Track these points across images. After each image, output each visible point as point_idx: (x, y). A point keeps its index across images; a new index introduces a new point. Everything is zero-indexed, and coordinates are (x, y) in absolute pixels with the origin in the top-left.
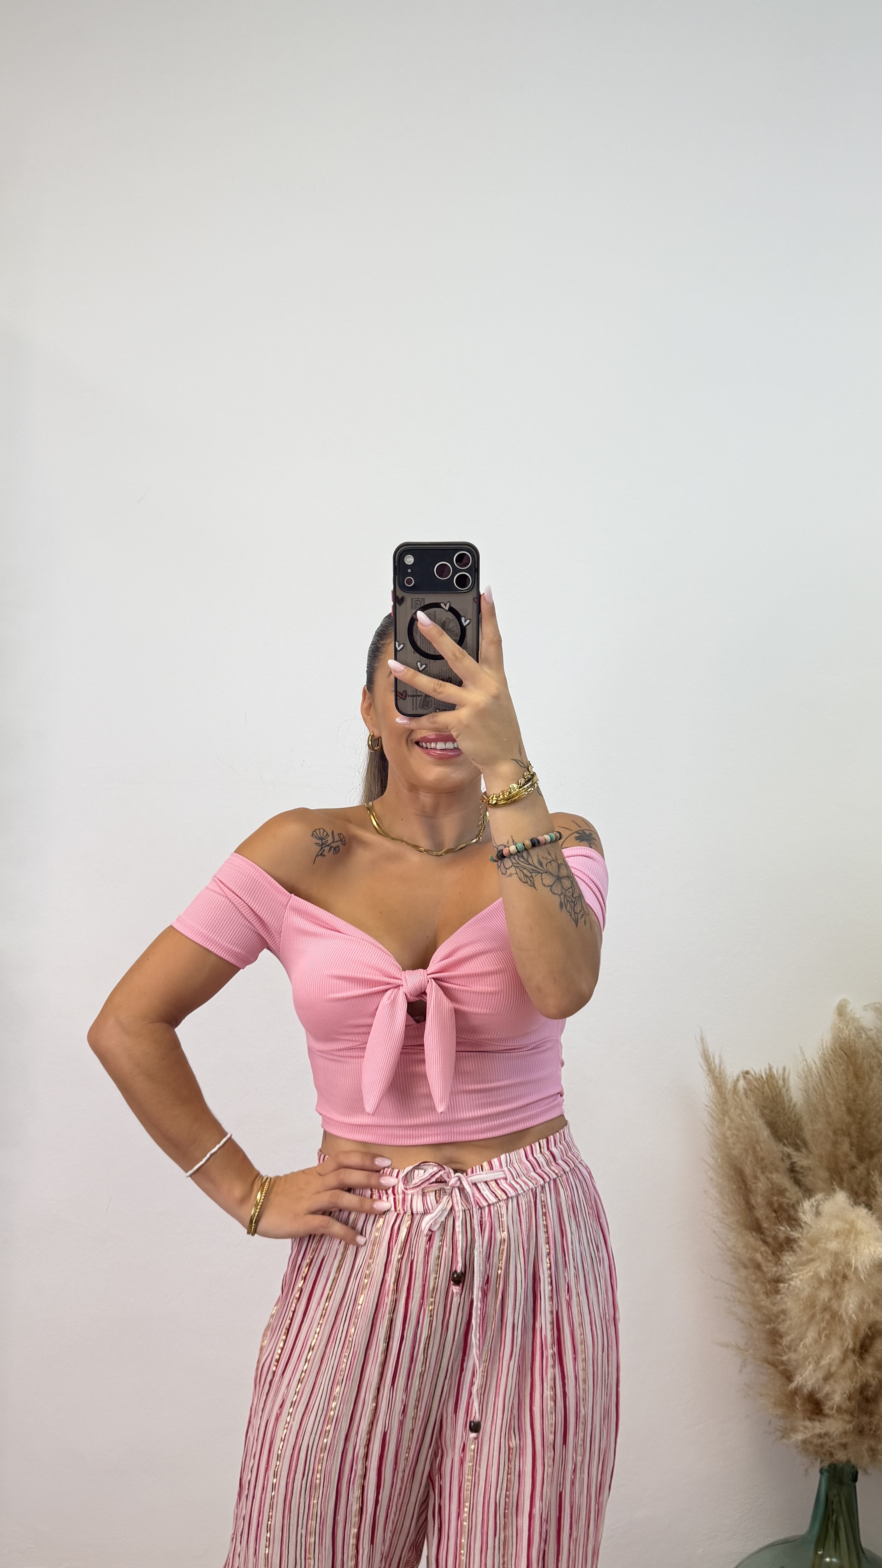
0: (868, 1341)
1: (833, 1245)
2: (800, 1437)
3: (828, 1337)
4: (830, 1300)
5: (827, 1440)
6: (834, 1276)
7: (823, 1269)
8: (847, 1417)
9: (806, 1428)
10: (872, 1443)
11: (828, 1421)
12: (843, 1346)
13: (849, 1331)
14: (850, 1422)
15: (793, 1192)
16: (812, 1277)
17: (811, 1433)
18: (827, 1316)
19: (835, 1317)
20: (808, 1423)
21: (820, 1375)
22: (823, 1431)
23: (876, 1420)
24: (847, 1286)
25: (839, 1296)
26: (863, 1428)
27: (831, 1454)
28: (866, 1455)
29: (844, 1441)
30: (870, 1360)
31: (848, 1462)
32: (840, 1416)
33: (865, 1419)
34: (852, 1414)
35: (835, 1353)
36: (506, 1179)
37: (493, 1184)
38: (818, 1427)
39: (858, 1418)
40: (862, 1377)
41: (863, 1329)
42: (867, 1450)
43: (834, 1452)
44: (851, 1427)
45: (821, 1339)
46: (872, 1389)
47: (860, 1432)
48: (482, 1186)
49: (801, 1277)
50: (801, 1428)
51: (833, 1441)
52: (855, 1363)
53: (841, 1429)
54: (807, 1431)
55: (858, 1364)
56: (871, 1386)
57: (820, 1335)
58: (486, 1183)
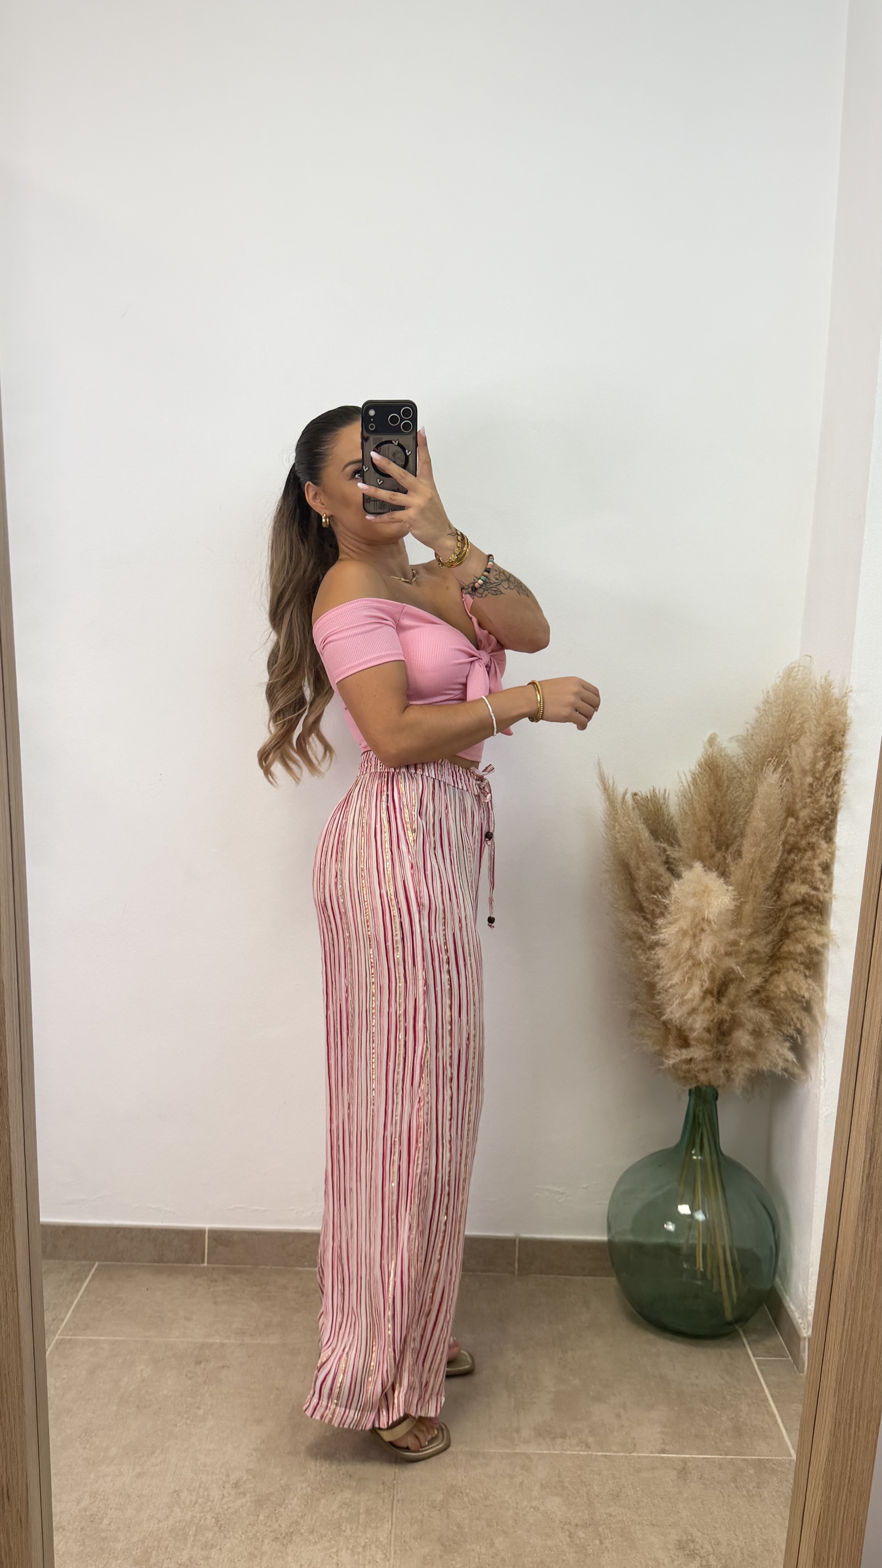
0: (723, 988)
1: (691, 902)
2: (671, 1062)
3: (690, 979)
4: (691, 949)
5: (692, 1065)
6: (694, 930)
7: (684, 923)
8: (708, 1047)
9: (676, 1055)
10: (727, 1066)
11: (692, 1049)
12: (702, 986)
13: (706, 974)
14: (710, 1051)
15: (667, 875)
16: (677, 932)
17: (680, 1059)
18: (690, 963)
19: (697, 964)
20: (677, 1051)
21: (685, 1009)
22: (689, 1057)
23: (729, 1048)
24: (703, 936)
25: (697, 945)
26: (720, 1056)
27: (696, 1077)
28: (722, 1074)
29: (706, 1065)
30: (725, 1001)
31: (710, 1082)
32: (702, 1046)
33: (721, 1048)
34: (712, 1045)
35: (696, 990)
38: (685, 1054)
39: (716, 1048)
40: (718, 1014)
41: (719, 974)
42: (724, 1073)
43: (698, 1075)
44: (711, 1055)
45: (684, 980)
46: (727, 1024)
47: (718, 1058)
49: (669, 932)
50: (673, 1055)
51: (697, 1066)
52: (713, 1004)
53: (702, 1057)
54: (676, 1057)
55: (715, 1003)
56: (726, 1020)
57: (684, 977)
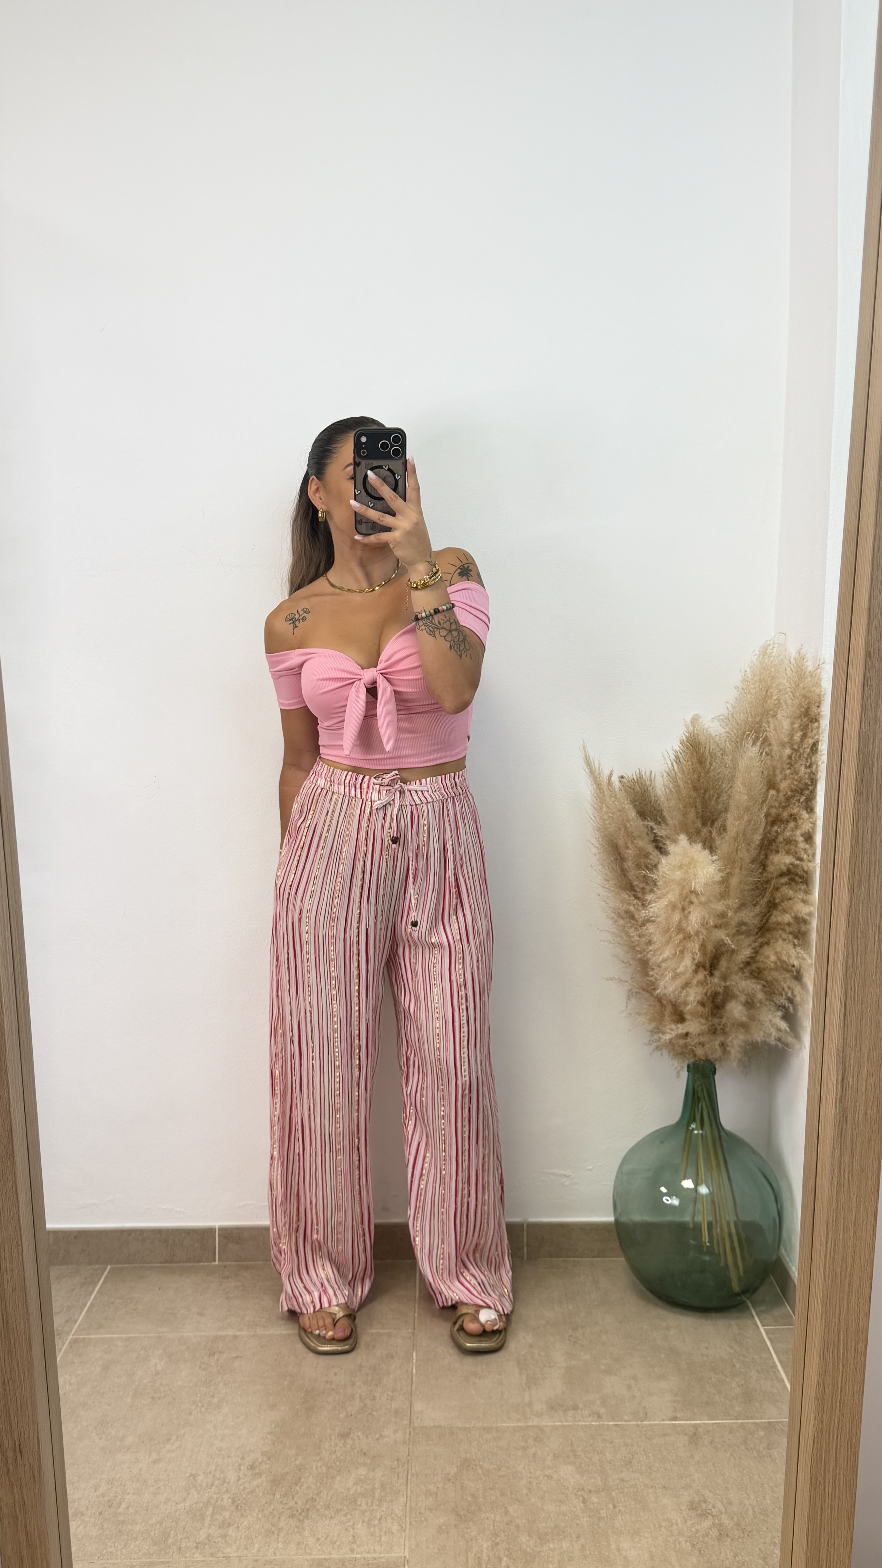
0: (715, 962)
1: (678, 875)
2: (668, 1037)
3: (682, 952)
4: (680, 922)
5: (689, 1040)
6: (682, 903)
7: (672, 896)
8: (703, 1021)
9: (672, 1030)
10: (722, 1038)
11: (687, 1023)
12: (694, 959)
13: (697, 946)
14: (705, 1024)
16: (667, 906)
17: (676, 1033)
18: (681, 936)
19: (688, 937)
20: (673, 1026)
21: (679, 982)
22: (685, 1031)
23: (724, 1020)
24: (692, 908)
25: (686, 917)
26: (716, 1029)
27: (693, 1051)
28: (718, 1047)
29: (702, 1039)
30: (717, 973)
31: (707, 1056)
32: (698, 1020)
33: (716, 1020)
34: (707, 1019)
35: (687, 964)
36: (428, 791)
37: (420, 793)
38: (681, 1029)
39: (712, 1021)
40: (711, 987)
41: (710, 947)
42: (720, 1046)
43: (695, 1049)
44: (707, 1029)
45: (676, 953)
46: (720, 997)
47: (713, 1031)
48: (413, 793)
49: (658, 906)
50: (668, 1031)
51: (694, 1040)
52: (706, 977)
53: (698, 1030)
54: (673, 1032)
55: (708, 978)
56: (719, 993)
57: (675, 950)
58: (416, 791)
